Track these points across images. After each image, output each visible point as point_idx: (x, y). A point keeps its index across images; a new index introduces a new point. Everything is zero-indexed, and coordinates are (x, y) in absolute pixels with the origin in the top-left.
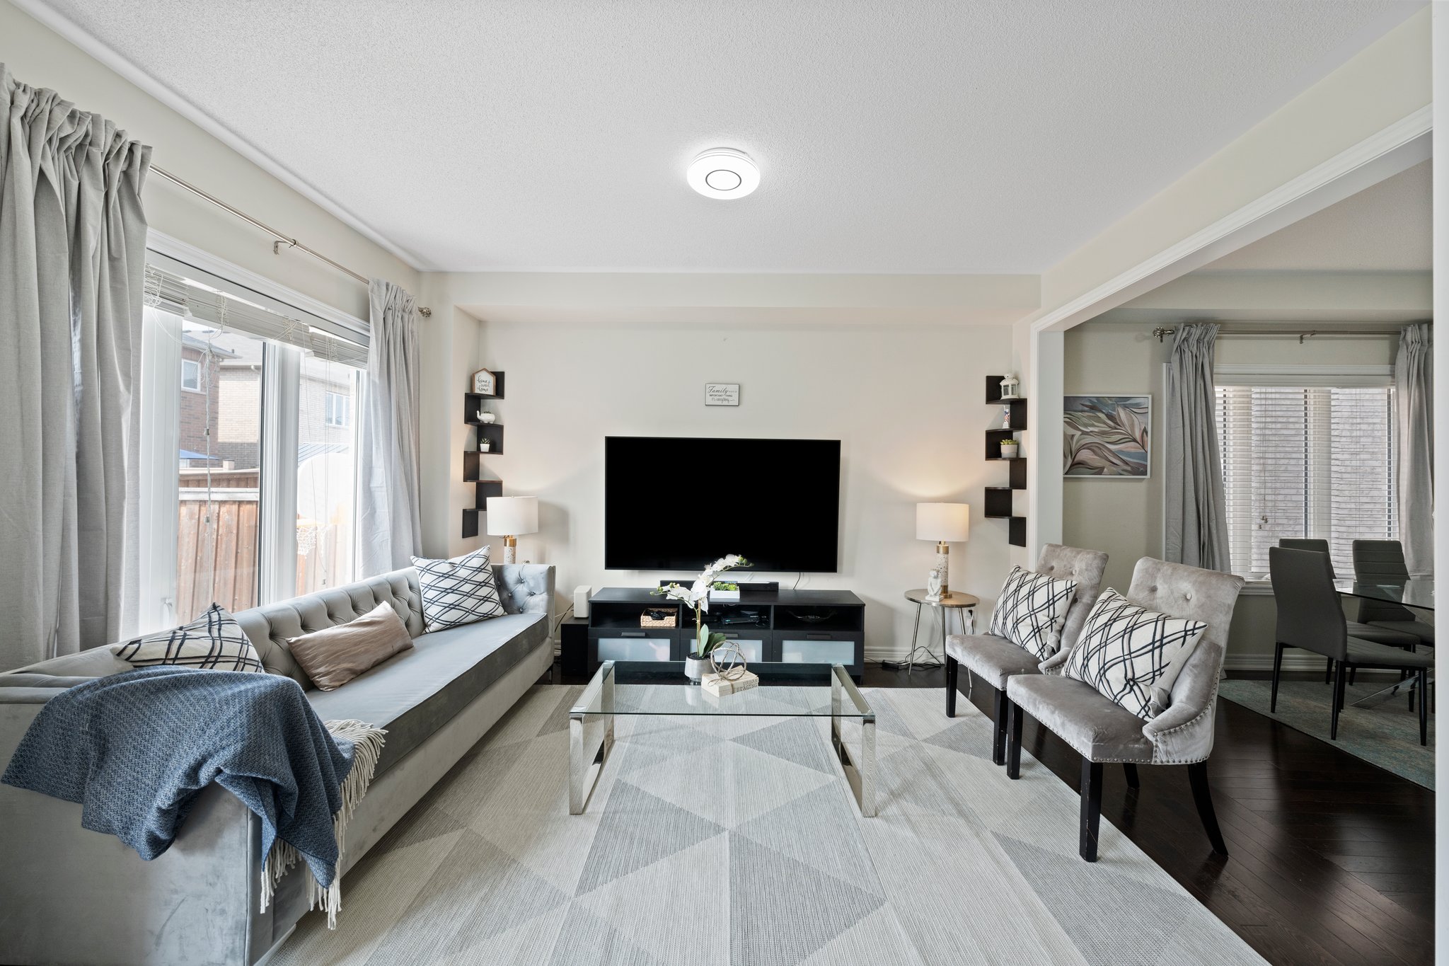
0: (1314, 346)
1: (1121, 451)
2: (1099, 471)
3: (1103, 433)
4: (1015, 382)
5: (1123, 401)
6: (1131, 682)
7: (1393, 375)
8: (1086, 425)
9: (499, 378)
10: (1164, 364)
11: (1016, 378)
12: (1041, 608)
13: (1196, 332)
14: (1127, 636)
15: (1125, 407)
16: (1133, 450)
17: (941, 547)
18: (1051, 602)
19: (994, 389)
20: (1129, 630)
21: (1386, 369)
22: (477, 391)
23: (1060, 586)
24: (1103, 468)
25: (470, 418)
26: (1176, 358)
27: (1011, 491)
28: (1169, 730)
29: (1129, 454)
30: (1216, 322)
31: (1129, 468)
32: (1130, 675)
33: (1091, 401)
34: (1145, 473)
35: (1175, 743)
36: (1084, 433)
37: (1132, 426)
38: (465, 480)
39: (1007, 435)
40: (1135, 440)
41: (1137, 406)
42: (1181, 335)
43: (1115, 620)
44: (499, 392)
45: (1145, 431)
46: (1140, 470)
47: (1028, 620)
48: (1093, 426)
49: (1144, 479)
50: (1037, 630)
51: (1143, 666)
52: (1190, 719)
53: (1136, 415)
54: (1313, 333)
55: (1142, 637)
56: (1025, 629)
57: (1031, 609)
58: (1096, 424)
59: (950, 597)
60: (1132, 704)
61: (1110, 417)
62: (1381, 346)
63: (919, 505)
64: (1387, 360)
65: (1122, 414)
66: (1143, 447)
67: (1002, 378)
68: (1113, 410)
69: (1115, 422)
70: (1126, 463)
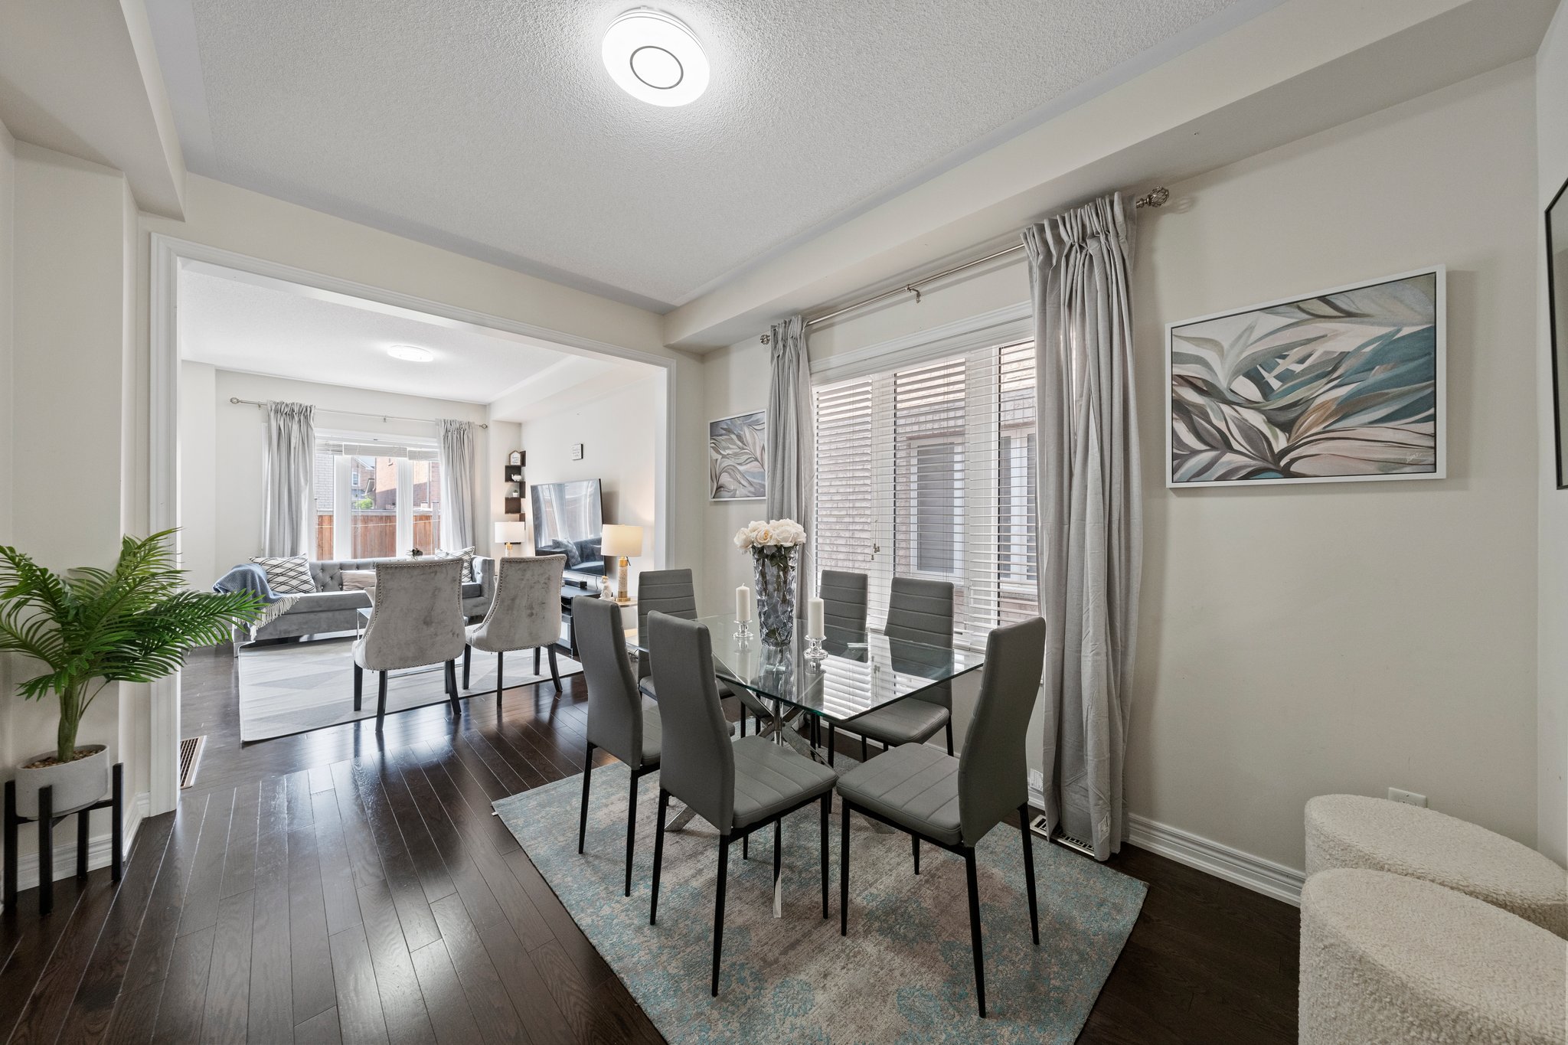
1: (747, 472)
2: (735, 493)
3: (736, 455)
5: (747, 420)
8: (725, 449)
9: (523, 455)
15: (748, 425)
16: (754, 470)
22: (512, 464)
24: (737, 491)
25: (508, 479)
29: (752, 475)
31: (755, 490)
33: (726, 424)
34: (767, 494)
36: (724, 457)
37: (752, 444)
38: (507, 512)
40: (756, 459)
41: (757, 422)
44: (523, 462)
45: (763, 448)
46: (762, 491)
48: (729, 448)
49: (764, 500)
53: (756, 432)
58: (733, 446)
61: (739, 437)
65: (745, 433)
66: (762, 466)
68: (741, 430)
69: (742, 442)
70: (751, 484)
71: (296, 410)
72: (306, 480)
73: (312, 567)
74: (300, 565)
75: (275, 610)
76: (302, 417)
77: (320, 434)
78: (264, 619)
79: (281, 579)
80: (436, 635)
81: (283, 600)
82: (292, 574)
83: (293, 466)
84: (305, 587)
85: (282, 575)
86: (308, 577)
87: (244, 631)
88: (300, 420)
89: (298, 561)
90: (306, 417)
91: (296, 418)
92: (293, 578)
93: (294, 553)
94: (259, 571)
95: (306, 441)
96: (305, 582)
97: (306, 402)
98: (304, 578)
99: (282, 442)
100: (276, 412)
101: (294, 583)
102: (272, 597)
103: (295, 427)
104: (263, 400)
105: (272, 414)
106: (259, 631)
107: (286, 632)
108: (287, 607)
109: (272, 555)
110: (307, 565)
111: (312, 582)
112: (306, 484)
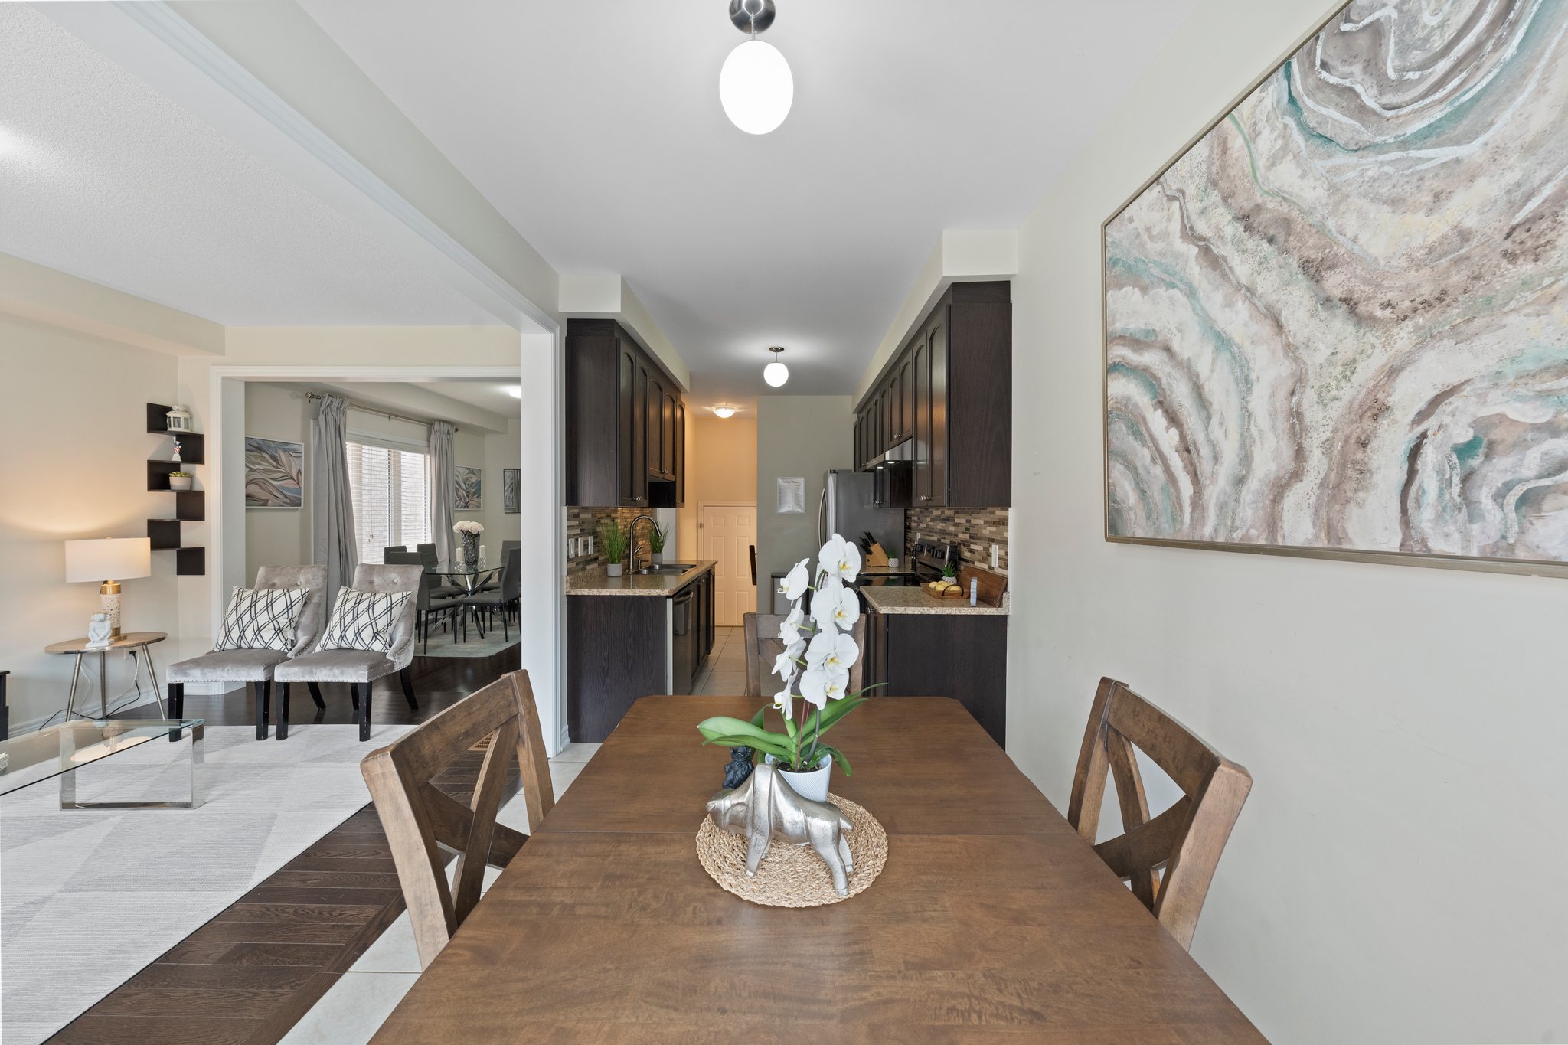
0: (396, 423)
1: (282, 487)
2: (265, 503)
3: (267, 471)
4: (187, 415)
5: (284, 446)
6: (376, 634)
7: (429, 446)
8: (253, 463)
10: (312, 420)
11: (187, 411)
12: (281, 614)
13: (336, 402)
14: (371, 610)
15: (285, 451)
16: (291, 486)
17: (109, 588)
18: (289, 607)
19: (158, 418)
20: (372, 606)
21: (425, 443)
23: (296, 594)
24: (268, 500)
26: (322, 418)
27: (179, 523)
28: (401, 650)
29: (288, 489)
30: (348, 397)
31: (288, 501)
32: (375, 631)
33: (258, 443)
34: (300, 505)
35: (402, 657)
37: (290, 466)
39: (176, 467)
40: (292, 478)
41: (294, 450)
42: (326, 402)
43: (359, 603)
45: (299, 471)
46: (296, 503)
47: (271, 626)
48: (259, 464)
49: (297, 509)
50: (279, 631)
51: (382, 623)
52: (407, 643)
53: (295, 459)
54: (397, 416)
55: (380, 607)
56: (267, 634)
57: (271, 616)
58: (261, 462)
59: (125, 638)
60: (378, 646)
61: (274, 458)
62: (421, 430)
63: (67, 543)
64: (426, 439)
65: (283, 457)
66: (298, 484)
67: (169, 409)
68: (276, 452)
69: (278, 463)
70: (286, 496)
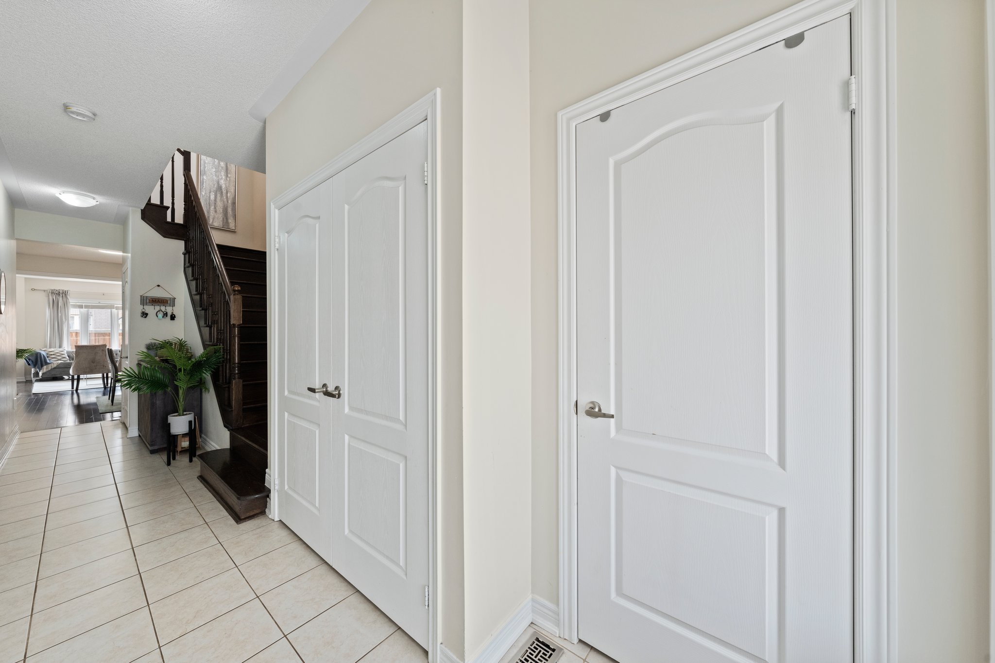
71: (61, 292)
72: (66, 319)
73: (68, 352)
74: (62, 351)
75: (50, 367)
76: (64, 295)
77: (72, 301)
78: (45, 369)
79: (53, 356)
80: (97, 366)
81: (53, 363)
82: (58, 354)
83: (60, 315)
84: (64, 359)
85: (54, 355)
86: (66, 356)
87: (37, 374)
88: (63, 296)
89: (61, 350)
90: (65, 295)
91: (61, 295)
92: (59, 356)
93: (60, 347)
94: (43, 353)
95: (66, 304)
96: (64, 358)
97: (65, 289)
98: (63, 356)
99: (55, 305)
100: (52, 293)
101: (59, 358)
102: (48, 362)
103: (61, 299)
104: (46, 289)
105: (50, 294)
106: (43, 374)
107: (55, 375)
108: (55, 366)
109: (50, 347)
110: (66, 352)
111: (68, 358)
112: (66, 321)
